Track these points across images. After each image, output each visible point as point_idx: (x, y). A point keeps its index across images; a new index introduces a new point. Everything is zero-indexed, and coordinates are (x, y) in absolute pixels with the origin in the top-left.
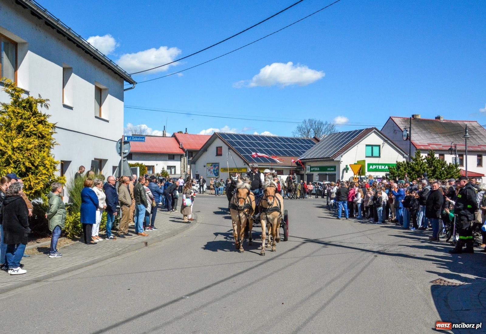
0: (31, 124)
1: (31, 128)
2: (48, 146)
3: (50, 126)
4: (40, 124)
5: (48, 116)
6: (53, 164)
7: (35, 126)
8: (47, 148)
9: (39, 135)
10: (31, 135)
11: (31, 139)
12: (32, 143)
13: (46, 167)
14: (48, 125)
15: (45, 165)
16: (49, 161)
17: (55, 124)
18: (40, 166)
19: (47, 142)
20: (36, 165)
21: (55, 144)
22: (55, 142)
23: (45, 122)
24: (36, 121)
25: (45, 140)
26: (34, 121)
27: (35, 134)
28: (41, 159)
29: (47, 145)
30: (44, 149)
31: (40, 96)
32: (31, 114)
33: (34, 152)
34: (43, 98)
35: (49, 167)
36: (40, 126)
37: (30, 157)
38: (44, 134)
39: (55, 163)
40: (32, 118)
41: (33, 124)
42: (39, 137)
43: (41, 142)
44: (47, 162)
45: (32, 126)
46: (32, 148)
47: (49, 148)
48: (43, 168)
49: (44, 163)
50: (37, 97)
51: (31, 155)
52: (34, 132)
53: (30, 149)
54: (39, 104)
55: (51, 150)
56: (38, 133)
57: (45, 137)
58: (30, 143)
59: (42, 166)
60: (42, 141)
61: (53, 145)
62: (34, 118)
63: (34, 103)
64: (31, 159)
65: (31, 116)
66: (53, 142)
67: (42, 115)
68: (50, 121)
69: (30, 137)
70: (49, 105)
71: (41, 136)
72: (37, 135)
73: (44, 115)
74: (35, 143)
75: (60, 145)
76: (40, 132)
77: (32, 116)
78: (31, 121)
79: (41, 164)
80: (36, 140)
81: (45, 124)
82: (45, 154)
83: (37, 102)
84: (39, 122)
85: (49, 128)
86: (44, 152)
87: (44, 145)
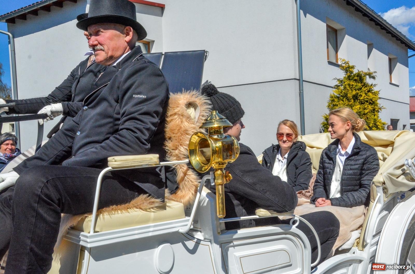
0: (363, 93)
1: (364, 96)
2: (378, 110)
3: (376, 93)
4: (369, 93)
5: (375, 85)
6: (383, 125)
7: (366, 94)
8: (377, 112)
9: (370, 101)
10: (364, 103)
11: (365, 105)
12: (367, 108)
13: (378, 128)
14: (374, 93)
15: (377, 126)
16: (380, 123)
17: (379, 91)
18: (373, 127)
19: (376, 107)
20: (371, 126)
21: (383, 109)
22: (382, 107)
23: (372, 90)
24: (367, 91)
25: (374, 106)
26: (365, 91)
27: (367, 101)
28: (374, 122)
29: (376, 110)
30: (374, 113)
31: (369, 69)
32: (362, 85)
33: (370, 116)
34: (372, 71)
35: (380, 127)
36: (370, 94)
37: (367, 120)
38: (374, 100)
39: (384, 124)
40: (363, 88)
41: (364, 93)
42: (370, 103)
43: (373, 108)
44: (378, 123)
45: (364, 95)
46: (368, 112)
47: (378, 111)
48: (375, 128)
49: (376, 125)
50: (366, 71)
51: (368, 118)
52: (365, 100)
53: (366, 114)
54: (368, 77)
55: (379, 113)
56: (369, 100)
57: (374, 103)
58: (365, 109)
59: (375, 127)
60: (373, 106)
61: (380, 109)
62: (364, 88)
63: (364, 76)
64: (368, 122)
65: (361, 87)
66: (381, 106)
67: (370, 85)
68: (375, 89)
69: (363, 104)
70: (376, 76)
71: (372, 102)
72: (369, 102)
73: (372, 85)
74: (369, 108)
75: (386, 109)
76: (371, 99)
77: (363, 87)
78: (362, 91)
79: (374, 125)
80: (369, 106)
81: (373, 93)
82: (376, 117)
83: (366, 74)
84: (369, 91)
85: (376, 95)
86: (374, 115)
87: (374, 110)
